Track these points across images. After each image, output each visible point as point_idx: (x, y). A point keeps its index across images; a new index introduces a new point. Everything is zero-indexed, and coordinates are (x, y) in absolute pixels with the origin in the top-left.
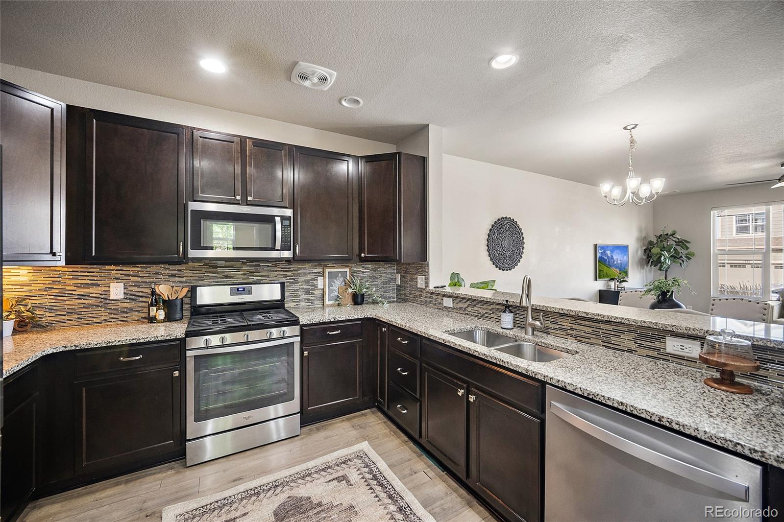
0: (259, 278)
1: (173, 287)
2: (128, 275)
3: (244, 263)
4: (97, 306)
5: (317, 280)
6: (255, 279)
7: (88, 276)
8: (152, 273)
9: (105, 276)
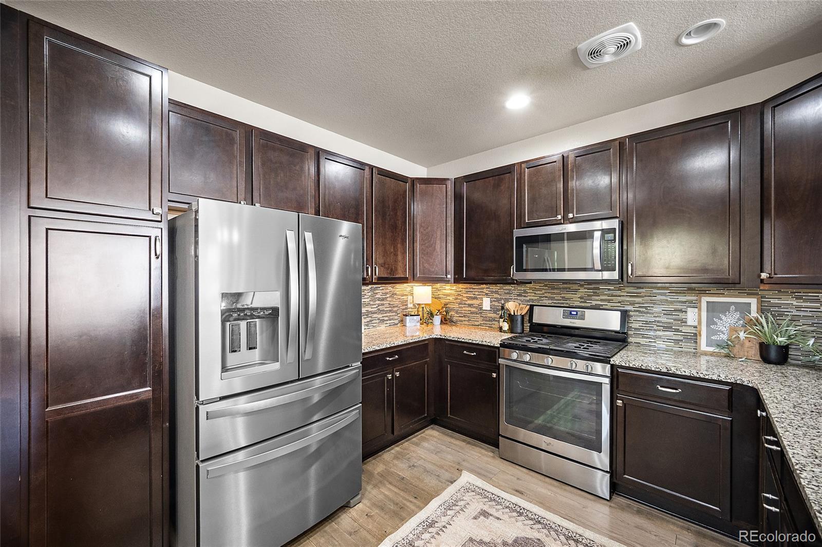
0: (599, 303)
1: (520, 304)
2: (492, 292)
3: (582, 286)
4: (477, 314)
5: (686, 312)
6: (594, 303)
7: (472, 292)
8: (506, 291)
9: (481, 292)
